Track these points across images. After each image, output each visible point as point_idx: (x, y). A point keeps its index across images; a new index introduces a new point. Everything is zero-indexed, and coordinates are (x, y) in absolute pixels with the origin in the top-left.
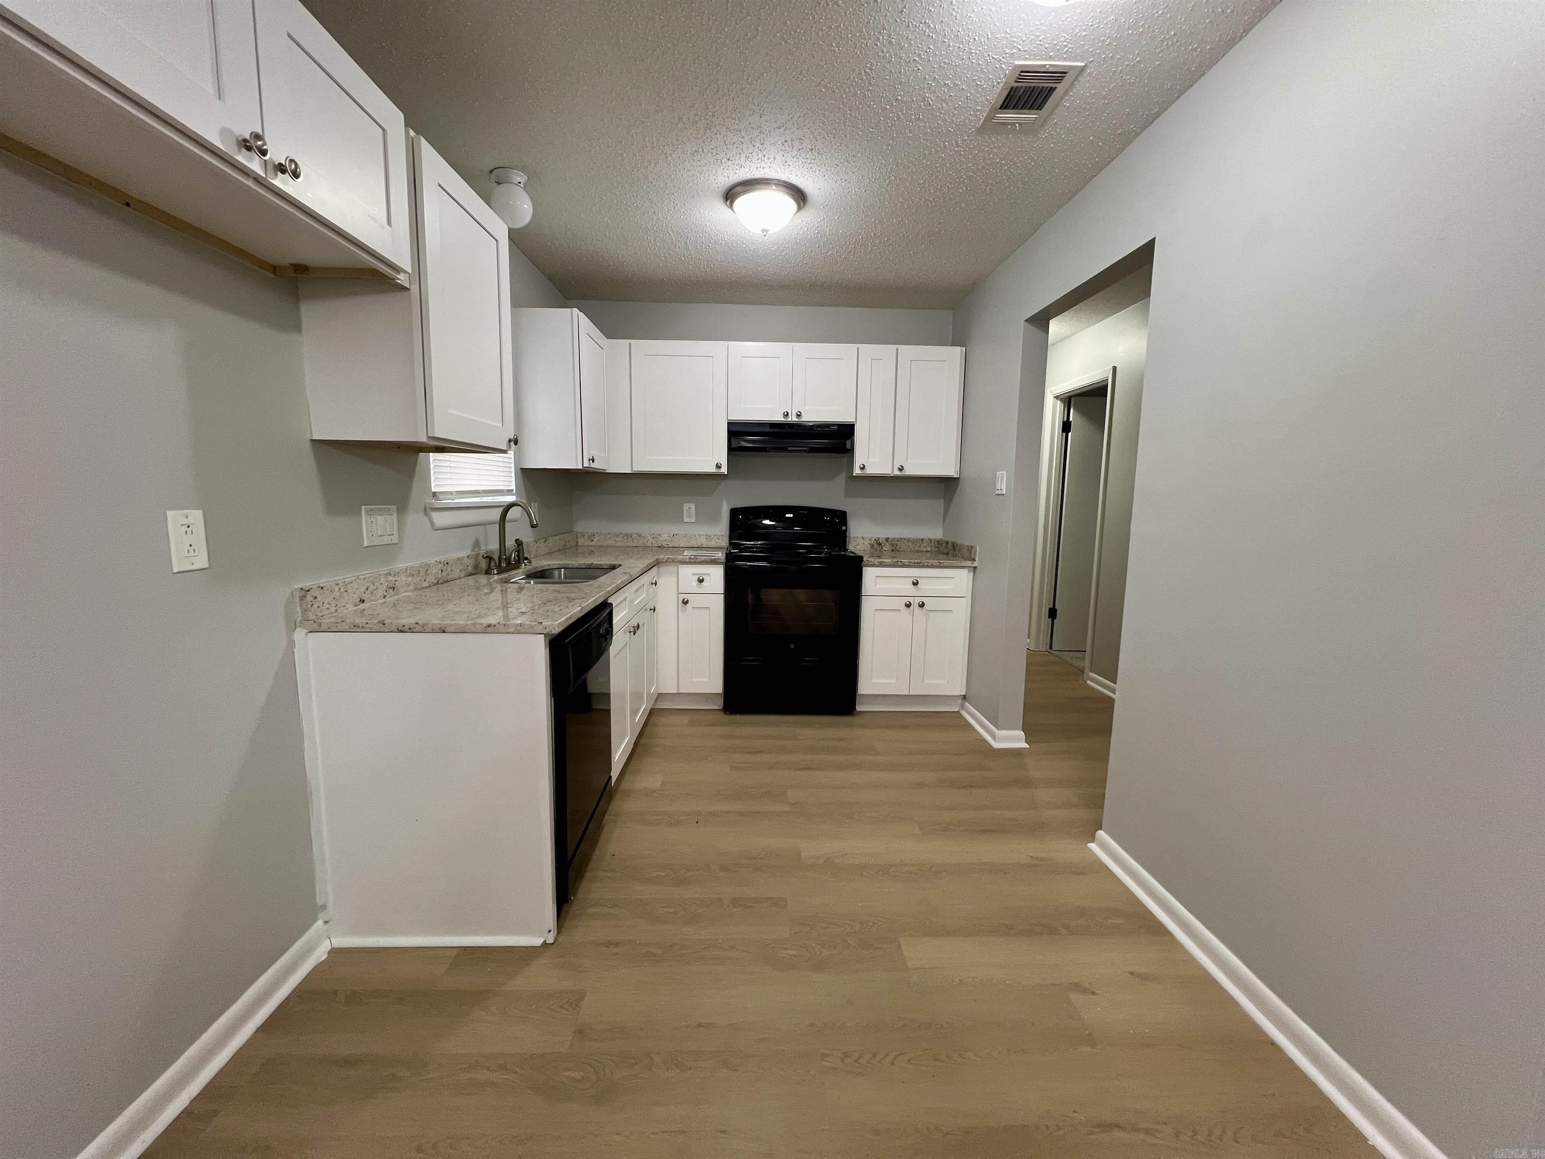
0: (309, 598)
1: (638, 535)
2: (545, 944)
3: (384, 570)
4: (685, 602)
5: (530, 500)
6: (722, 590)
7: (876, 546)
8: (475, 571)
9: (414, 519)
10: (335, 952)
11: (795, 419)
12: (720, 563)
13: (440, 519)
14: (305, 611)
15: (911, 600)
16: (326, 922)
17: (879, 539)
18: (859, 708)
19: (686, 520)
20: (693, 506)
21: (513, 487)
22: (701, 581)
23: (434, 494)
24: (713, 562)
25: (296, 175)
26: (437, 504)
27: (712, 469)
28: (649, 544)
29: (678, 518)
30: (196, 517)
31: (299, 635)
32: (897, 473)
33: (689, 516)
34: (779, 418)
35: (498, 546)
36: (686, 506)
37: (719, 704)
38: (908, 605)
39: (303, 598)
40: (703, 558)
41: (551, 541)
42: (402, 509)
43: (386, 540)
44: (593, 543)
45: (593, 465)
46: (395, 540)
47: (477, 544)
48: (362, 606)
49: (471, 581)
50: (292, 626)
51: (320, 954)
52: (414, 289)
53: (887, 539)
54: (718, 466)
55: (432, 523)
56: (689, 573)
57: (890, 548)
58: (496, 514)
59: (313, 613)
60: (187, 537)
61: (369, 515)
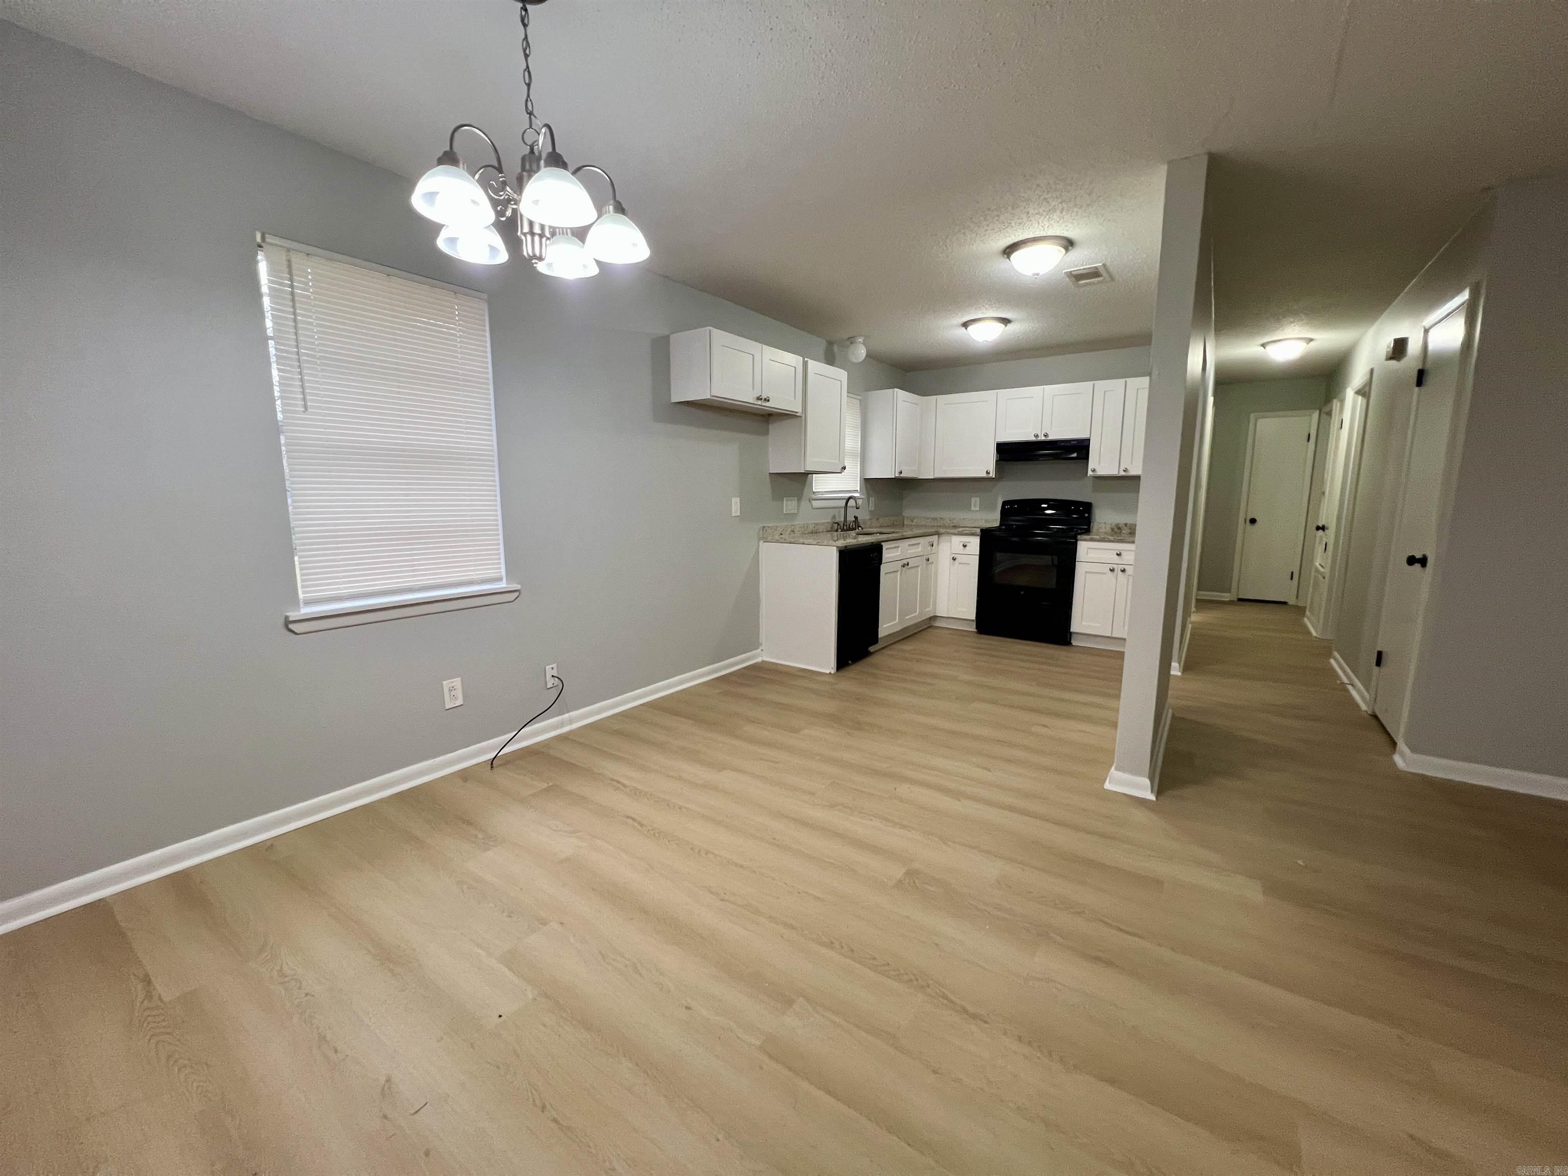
0: (765, 530)
1: (941, 519)
2: (830, 673)
3: (790, 524)
4: (954, 559)
5: (868, 496)
6: (978, 553)
7: (1116, 530)
8: (831, 530)
9: (804, 503)
10: (763, 661)
11: (1043, 438)
12: (978, 535)
13: (816, 504)
14: (763, 535)
15: (1115, 566)
16: (762, 650)
17: (1119, 524)
18: (1074, 643)
19: (973, 508)
20: (978, 499)
21: (859, 489)
22: (965, 546)
23: (814, 493)
24: (973, 534)
25: (768, 401)
26: (814, 496)
27: (984, 475)
28: (947, 525)
29: (968, 507)
30: (738, 500)
31: (761, 542)
32: (1122, 473)
33: (975, 506)
34: (1032, 438)
35: (843, 520)
36: (973, 500)
37: (973, 628)
38: (1112, 570)
39: (763, 529)
40: (968, 532)
41: (881, 520)
42: (800, 499)
43: (792, 512)
44: (914, 523)
45: (901, 475)
46: (796, 512)
47: (834, 517)
48: (781, 536)
49: (829, 535)
50: (759, 540)
51: (759, 660)
52: (803, 415)
53: (1126, 525)
54: (988, 473)
55: (812, 506)
56: (957, 541)
57: (1129, 531)
58: (843, 503)
59: (765, 535)
60: (735, 506)
61: (787, 500)
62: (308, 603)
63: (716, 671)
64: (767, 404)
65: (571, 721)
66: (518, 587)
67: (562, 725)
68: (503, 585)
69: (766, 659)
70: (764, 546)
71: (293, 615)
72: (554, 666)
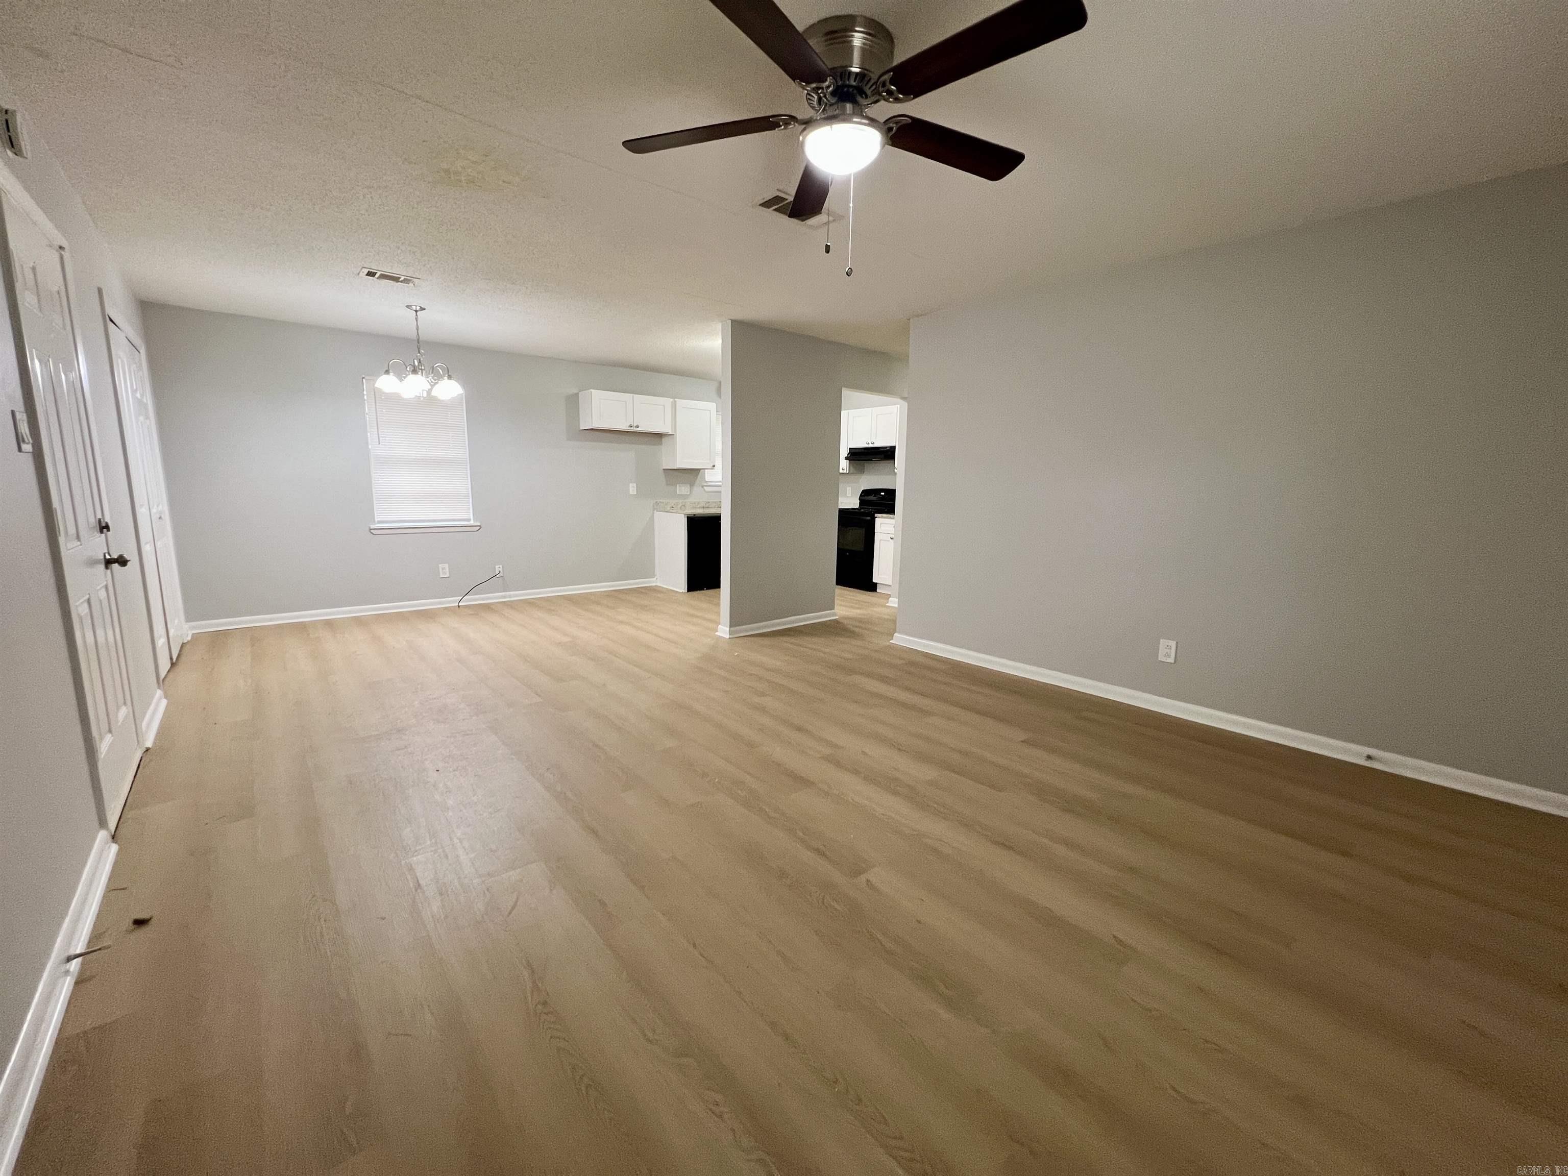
3: (682, 501)
9: (696, 488)
10: (656, 586)
13: (707, 488)
16: (655, 579)
20: (850, 488)
23: (706, 482)
25: (639, 427)
26: (706, 484)
30: (635, 485)
31: (655, 511)
39: (656, 503)
42: (692, 485)
43: (685, 493)
46: (688, 493)
48: (674, 509)
50: (654, 509)
51: (654, 584)
52: (674, 434)
55: (704, 490)
59: (657, 507)
60: (632, 489)
61: (680, 486)
62: (380, 522)
63: (612, 586)
64: (638, 429)
65: (510, 597)
66: (479, 524)
67: (504, 597)
68: (472, 523)
69: (659, 584)
70: (657, 514)
71: (372, 527)
72: (501, 566)
